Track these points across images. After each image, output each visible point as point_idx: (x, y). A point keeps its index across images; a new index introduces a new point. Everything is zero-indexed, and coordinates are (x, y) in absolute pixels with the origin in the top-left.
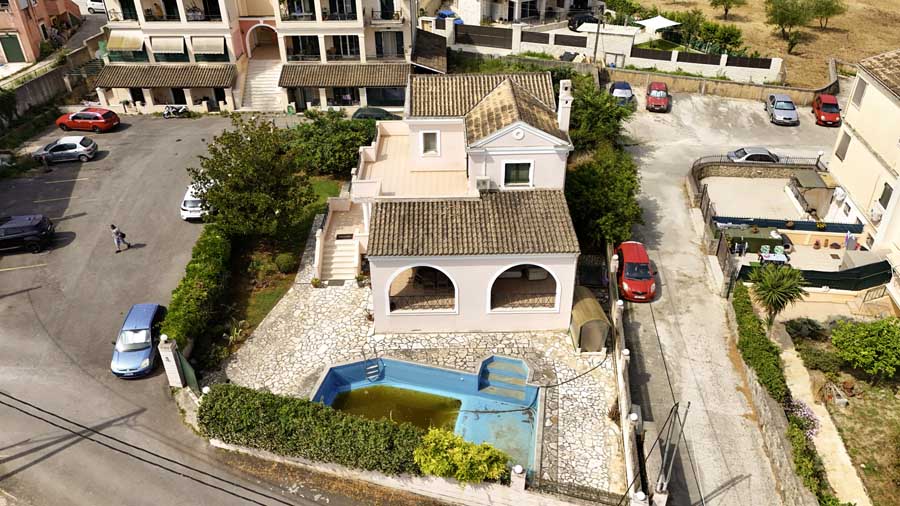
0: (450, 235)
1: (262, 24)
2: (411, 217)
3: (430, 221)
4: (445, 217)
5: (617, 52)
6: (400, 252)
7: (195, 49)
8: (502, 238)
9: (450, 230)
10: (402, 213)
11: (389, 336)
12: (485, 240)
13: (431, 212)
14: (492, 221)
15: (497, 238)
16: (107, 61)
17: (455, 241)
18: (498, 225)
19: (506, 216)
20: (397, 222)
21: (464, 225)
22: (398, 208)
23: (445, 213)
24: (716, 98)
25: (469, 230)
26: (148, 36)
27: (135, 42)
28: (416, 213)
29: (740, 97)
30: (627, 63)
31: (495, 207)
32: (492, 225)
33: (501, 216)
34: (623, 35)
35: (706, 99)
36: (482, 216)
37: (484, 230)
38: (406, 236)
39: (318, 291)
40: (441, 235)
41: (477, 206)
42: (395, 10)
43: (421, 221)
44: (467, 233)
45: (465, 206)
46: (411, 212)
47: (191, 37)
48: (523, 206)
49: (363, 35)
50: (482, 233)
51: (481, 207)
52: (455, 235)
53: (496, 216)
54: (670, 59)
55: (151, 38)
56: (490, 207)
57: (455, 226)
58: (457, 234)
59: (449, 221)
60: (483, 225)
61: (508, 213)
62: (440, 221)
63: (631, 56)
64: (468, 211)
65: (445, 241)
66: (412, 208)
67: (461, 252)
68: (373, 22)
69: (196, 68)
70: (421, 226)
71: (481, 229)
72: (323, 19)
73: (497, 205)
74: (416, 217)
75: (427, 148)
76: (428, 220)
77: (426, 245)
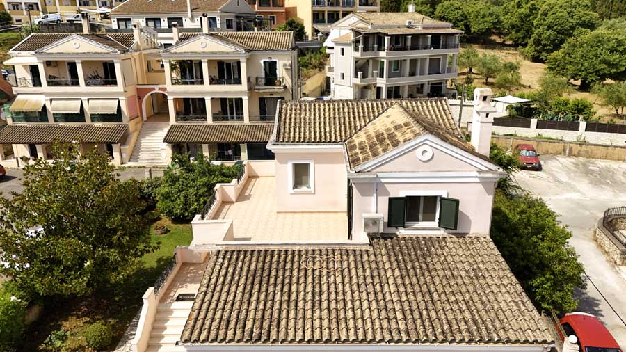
0: (325, 305)
1: (157, 91)
2: (265, 274)
3: (294, 280)
4: (317, 273)
6: (238, 337)
7: (91, 109)
8: (412, 312)
9: (324, 296)
10: (253, 266)
12: (383, 314)
13: (296, 264)
14: (391, 281)
15: (403, 312)
16: (10, 122)
17: (333, 315)
18: (402, 289)
19: (412, 273)
20: (243, 281)
21: (347, 288)
22: (247, 259)
23: (317, 266)
24: (581, 159)
25: (356, 295)
26: (49, 98)
27: (37, 103)
28: (274, 266)
29: (606, 158)
31: (393, 259)
32: (393, 289)
33: (404, 273)
35: (573, 160)
36: (375, 273)
37: (380, 296)
38: (253, 306)
40: (309, 305)
41: (365, 258)
42: (278, 76)
43: (280, 279)
44: (353, 301)
45: (348, 255)
46: (267, 266)
47: (88, 100)
48: (436, 259)
49: (247, 98)
50: (378, 302)
51: (372, 258)
52: (333, 306)
53: (397, 272)
54: (529, 127)
55: (51, 100)
56: (385, 258)
57: (332, 288)
58: (337, 302)
59: (324, 280)
60: (378, 288)
61: (414, 268)
62: (309, 280)
64: (352, 265)
65: (317, 314)
66: (268, 259)
67: (343, 337)
68: (257, 87)
69: (90, 127)
70: (279, 287)
71: (376, 294)
72: (211, 83)
73: (396, 255)
74: (273, 273)
75: (297, 184)
76: (291, 277)
77: (283, 323)
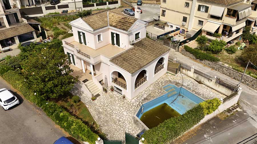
2: (125, 59)
4: (133, 55)
5: (79, 7)
6: (138, 69)
8: (153, 53)
10: (122, 59)
11: (135, 99)
13: (128, 55)
14: (144, 51)
17: (145, 59)
20: (124, 62)
22: (118, 58)
23: (131, 54)
28: (125, 57)
30: (83, 10)
32: (146, 52)
33: (144, 49)
34: (79, 2)
36: (141, 51)
38: (132, 64)
39: (96, 101)
42: (11, 5)
43: (129, 59)
44: (144, 56)
45: (133, 50)
48: (145, 44)
49: (5, 16)
50: (147, 54)
51: (137, 49)
54: (94, 6)
57: (139, 56)
59: (136, 55)
61: (144, 47)
63: (83, 7)
64: (136, 51)
65: (143, 60)
66: (122, 57)
67: (150, 61)
71: (145, 54)
74: (127, 58)
76: (131, 58)
77: (141, 64)
